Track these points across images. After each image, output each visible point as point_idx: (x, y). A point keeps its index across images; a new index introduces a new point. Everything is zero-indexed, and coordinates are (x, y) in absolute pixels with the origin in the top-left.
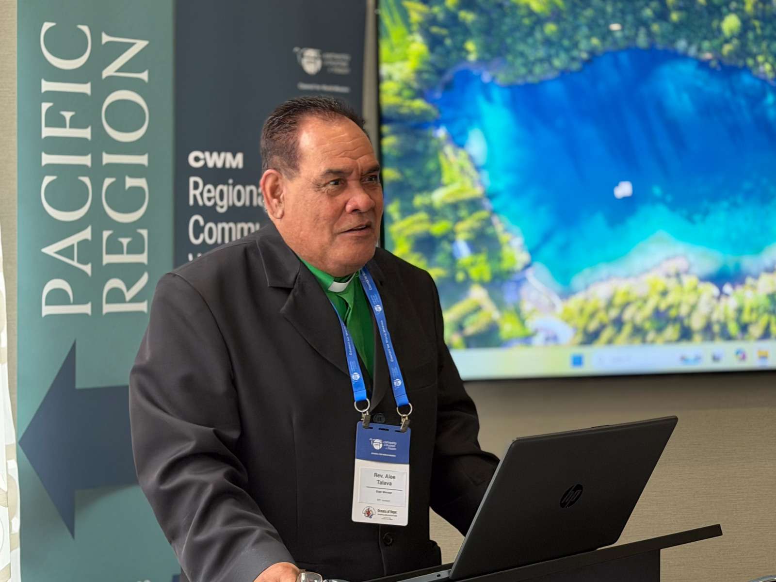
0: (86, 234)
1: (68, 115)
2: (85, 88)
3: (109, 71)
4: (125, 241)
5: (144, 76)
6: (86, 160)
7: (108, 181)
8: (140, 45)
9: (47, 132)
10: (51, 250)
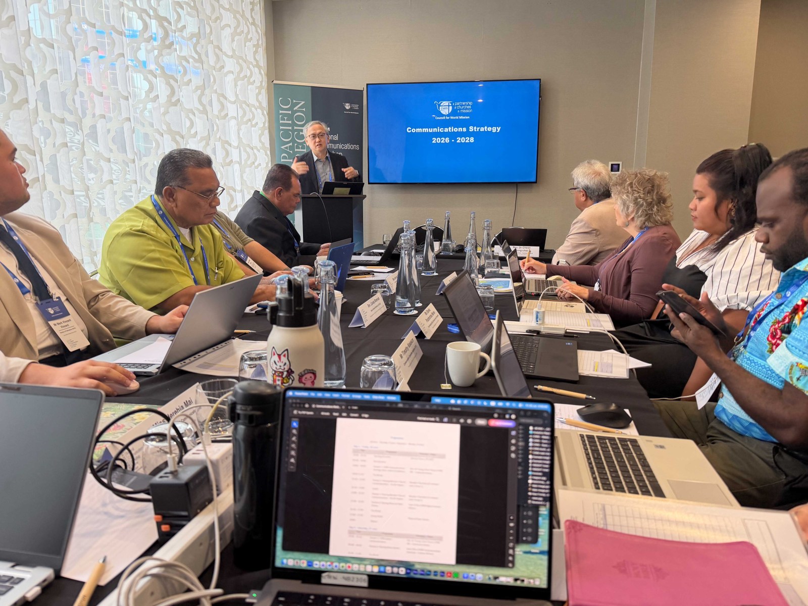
0: (291, 144)
1: (286, 118)
2: (290, 112)
3: (295, 108)
4: (300, 146)
5: (304, 110)
6: (290, 128)
7: (296, 133)
8: (303, 102)
9: (281, 122)
10: (283, 147)
